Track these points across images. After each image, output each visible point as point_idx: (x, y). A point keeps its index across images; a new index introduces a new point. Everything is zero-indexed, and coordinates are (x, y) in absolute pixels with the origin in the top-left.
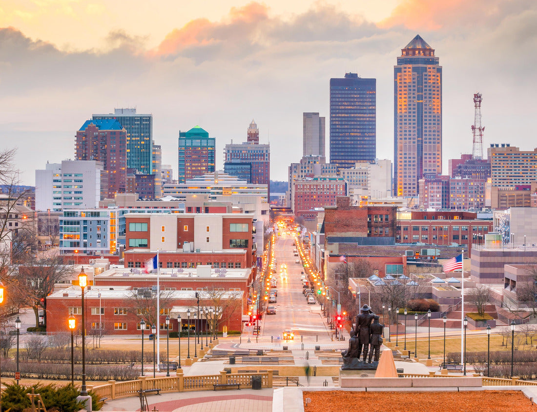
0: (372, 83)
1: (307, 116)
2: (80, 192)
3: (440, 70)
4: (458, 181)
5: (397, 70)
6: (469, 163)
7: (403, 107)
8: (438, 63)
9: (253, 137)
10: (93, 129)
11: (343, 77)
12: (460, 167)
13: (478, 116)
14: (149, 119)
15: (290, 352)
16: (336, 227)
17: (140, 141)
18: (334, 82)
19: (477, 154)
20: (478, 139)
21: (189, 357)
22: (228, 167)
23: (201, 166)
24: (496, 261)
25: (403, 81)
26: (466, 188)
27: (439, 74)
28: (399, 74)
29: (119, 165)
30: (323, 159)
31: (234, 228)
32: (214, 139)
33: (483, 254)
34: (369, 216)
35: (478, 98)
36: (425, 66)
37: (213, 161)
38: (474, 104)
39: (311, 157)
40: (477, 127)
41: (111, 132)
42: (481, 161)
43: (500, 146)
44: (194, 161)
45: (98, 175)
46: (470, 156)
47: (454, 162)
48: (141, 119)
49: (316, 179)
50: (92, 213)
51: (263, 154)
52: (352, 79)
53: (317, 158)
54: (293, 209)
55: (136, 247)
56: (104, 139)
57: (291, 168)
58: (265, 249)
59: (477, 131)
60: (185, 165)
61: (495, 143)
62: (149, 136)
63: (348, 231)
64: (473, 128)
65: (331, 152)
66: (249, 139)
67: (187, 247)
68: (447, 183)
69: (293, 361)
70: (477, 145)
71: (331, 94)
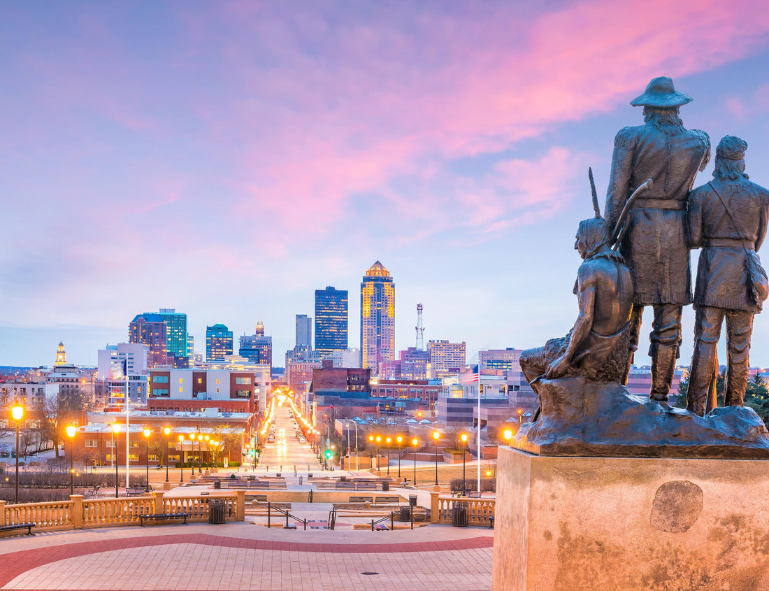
0: (344, 294)
1: (299, 317)
2: (132, 367)
3: (393, 286)
4: (407, 364)
5: (363, 286)
6: (414, 353)
7: (367, 312)
8: (392, 281)
9: (261, 332)
10: (142, 322)
11: (325, 289)
12: (407, 356)
13: (420, 320)
14: (185, 317)
15: (284, 478)
16: (321, 383)
17: (178, 332)
18: (318, 293)
19: (419, 348)
20: (420, 336)
21: (167, 481)
22: (242, 351)
23: (223, 351)
24: (461, 407)
25: (367, 294)
26: (413, 370)
27: (392, 289)
28: (364, 288)
29: (161, 348)
30: (310, 347)
31: (239, 381)
32: (232, 332)
33: (449, 401)
34: (349, 375)
35: (420, 307)
36: (382, 283)
37: (231, 348)
38: (417, 311)
39: (301, 346)
40: (419, 327)
41: (155, 324)
42: (421, 352)
43: (436, 342)
44: (217, 347)
45: (145, 355)
46: (414, 349)
47: (403, 352)
48: (179, 316)
49: (305, 361)
50: (134, 377)
51: (267, 342)
52: (330, 290)
53: (305, 347)
54: (289, 383)
55: (159, 396)
56: (150, 329)
57: (287, 354)
58: (267, 407)
59: (419, 330)
60: (211, 351)
61: (432, 340)
62: (185, 329)
63: (332, 387)
64: (417, 328)
65: (316, 343)
66: (257, 333)
67: (200, 396)
68: (400, 366)
69: (285, 486)
70: (420, 341)
71: (316, 301)
